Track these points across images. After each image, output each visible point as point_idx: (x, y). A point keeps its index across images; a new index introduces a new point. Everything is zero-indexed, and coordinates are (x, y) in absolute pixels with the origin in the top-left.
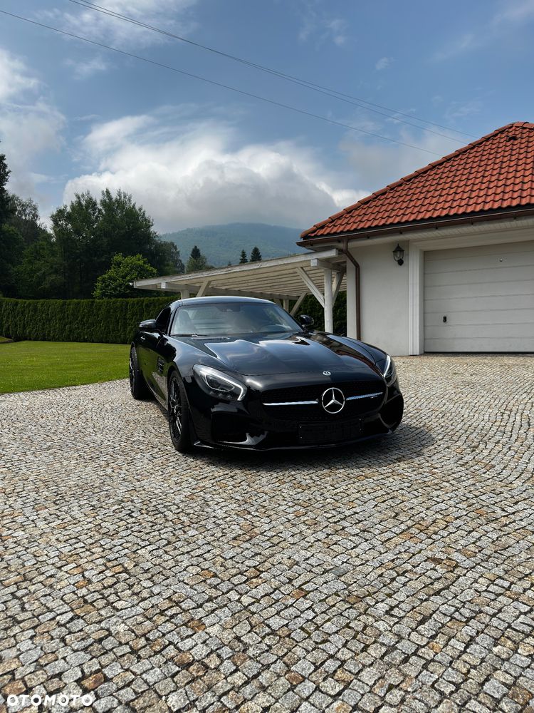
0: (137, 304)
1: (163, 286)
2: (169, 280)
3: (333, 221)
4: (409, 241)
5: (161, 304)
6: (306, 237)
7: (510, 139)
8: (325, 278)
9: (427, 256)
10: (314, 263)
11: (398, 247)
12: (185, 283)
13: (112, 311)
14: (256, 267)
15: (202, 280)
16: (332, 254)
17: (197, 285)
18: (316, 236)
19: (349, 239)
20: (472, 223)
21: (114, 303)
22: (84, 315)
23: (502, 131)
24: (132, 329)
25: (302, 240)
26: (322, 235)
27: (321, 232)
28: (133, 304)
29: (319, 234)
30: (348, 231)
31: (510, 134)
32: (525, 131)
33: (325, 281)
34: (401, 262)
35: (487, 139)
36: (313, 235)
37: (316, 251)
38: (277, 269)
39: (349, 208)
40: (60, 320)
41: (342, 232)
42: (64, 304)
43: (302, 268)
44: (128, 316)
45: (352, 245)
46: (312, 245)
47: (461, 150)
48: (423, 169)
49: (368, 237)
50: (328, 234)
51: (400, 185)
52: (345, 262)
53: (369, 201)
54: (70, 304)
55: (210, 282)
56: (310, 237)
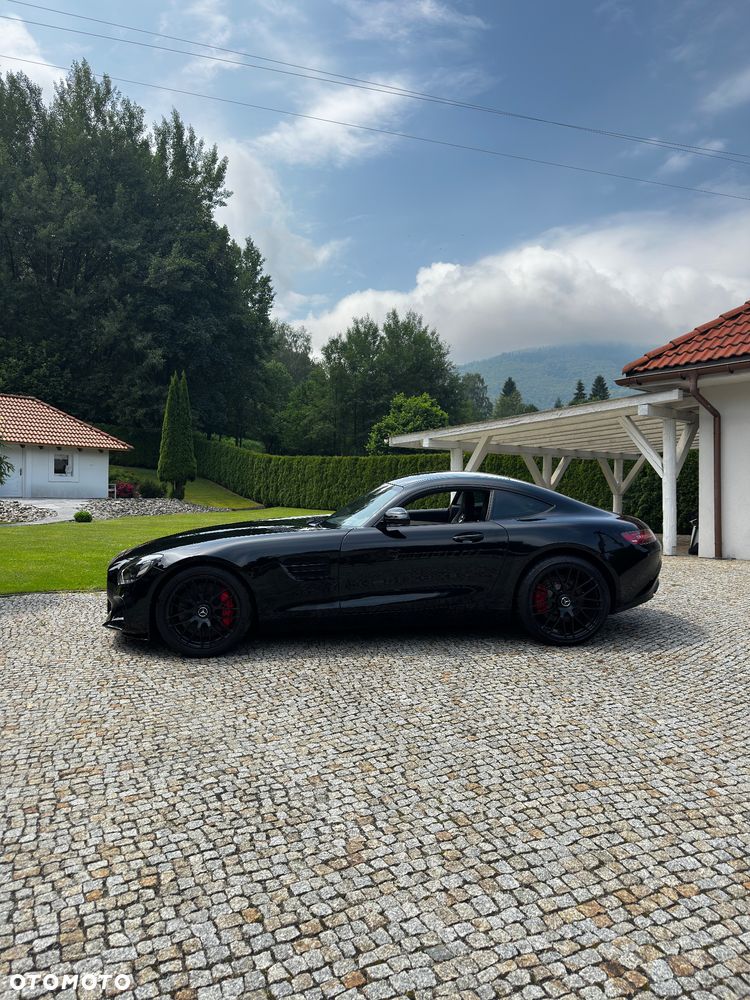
1: (426, 444)
2: (433, 435)
3: (676, 347)
6: (630, 372)
8: (664, 430)
10: (643, 410)
12: (456, 439)
13: (378, 471)
14: (553, 417)
15: (479, 434)
16: (673, 396)
18: (646, 370)
19: (700, 375)
21: (382, 461)
22: (345, 477)
25: (624, 377)
26: (656, 369)
27: (656, 364)
28: (405, 463)
29: (651, 367)
30: (700, 362)
33: (664, 435)
36: (642, 369)
37: (649, 392)
39: (703, 327)
40: (317, 482)
41: (687, 364)
42: (323, 462)
43: (628, 417)
45: (703, 382)
46: (640, 384)
50: (666, 367)
53: (740, 314)
54: (329, 463)
56: (637, 372)
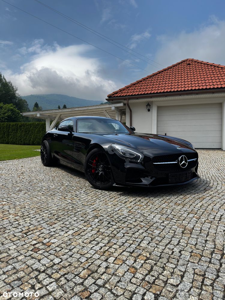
0: (15, 125)
1: (38, 115)
2: (41, 113)
3: (121, 91)
4: (152, 101)
5: (28, 126)
6: (110, 96)
7: (188, 64)
8: (116, 115)
9: (159, 108)
10: (113, 108)
11: (148, 104)
12: (48, 115)
14: (86, 109)
15: (57, 114)
16: (121, 105)
17: (54, 116)
18: (114, 97)
19: (129, 99)
21: (3, 124)
23: (184, 61)
24: (12, 137)
25: (108, 98)
26: (117, 96)
28: (13, 126)
29: (116, 96)
30: (129, 95)
31: (187, 63)
32: (193, 62)
33: (116, 117)
34: (149, 110)
35: (179, 64)
36: (113, 96)
37: (113, 103)
38: (94, 110)
39: (127, 86)
41: (126, 96)
43: (106, 110)
44: (10, 131)
45: (131, 101)
46: (112, 101)
47: (170, 67)
48: (156, 73)
49: (137, 98)
50: (120, 96)
51: (147, 79)
52: (125, 109)
53: (135, 84)
55: (61, 115)
56: (112, 97)
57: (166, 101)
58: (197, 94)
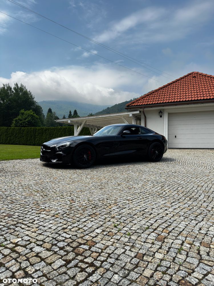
1: (69, 122)
3: (137, 101)
4: (164, 109)
6: (128, 106)
7: (194, 77)
8: (132, 121)
9: (170, 115)
10: (131, 115)
11: (161, 111)
12: (76, 121)
13: (29, 132)
14: (108, 116)
16: (138, 112)
17: (81, 122)
18: (132, 106)
19: (145, 107)
20: (188, 104)
22: (17, 134)
23: (190, 74)
26: (134, 106)
27: (134, 105)
29: (133, 105)
30: (144, 105)
31: (193, 75)
32: (198, 75)
33: (133, 122)
34: (161, 116)
35: (186, 76)
36: (131, 105)
37: (130, 111)
38: (114, 117)
39: (142, 97)
40: (5, 135)
41: (142, 105)
42: (8, 129)
43: (124, 117)
45: (146, 109)
46: (130, 109)
47: (178, 79)
48: (166, 85)
49: (151, 107)
50: (137, 105)
51: (159, 90)
52: (141, 115)
53: (149, 95)
54: (10, 129)
55: (86, 121)
56: (130, 106)
57: (176, 108)
58: (202, 103)
